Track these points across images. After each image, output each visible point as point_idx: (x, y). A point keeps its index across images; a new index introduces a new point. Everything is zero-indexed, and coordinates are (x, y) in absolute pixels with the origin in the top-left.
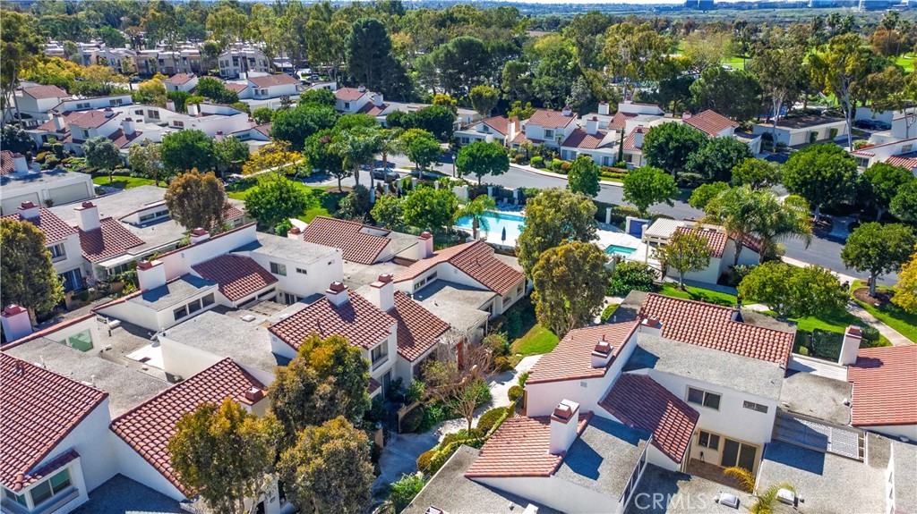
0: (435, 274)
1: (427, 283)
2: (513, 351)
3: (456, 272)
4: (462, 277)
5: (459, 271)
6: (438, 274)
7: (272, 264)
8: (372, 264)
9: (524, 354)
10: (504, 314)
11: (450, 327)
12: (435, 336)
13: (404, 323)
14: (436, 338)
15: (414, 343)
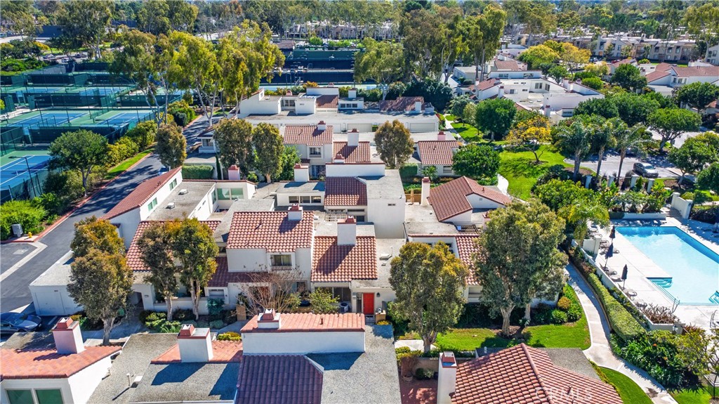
8: (441, 222)
11: (376, 279)
12: (353, 277)
13: (344, 257)
14: (352, 279)
15: (330, 273)
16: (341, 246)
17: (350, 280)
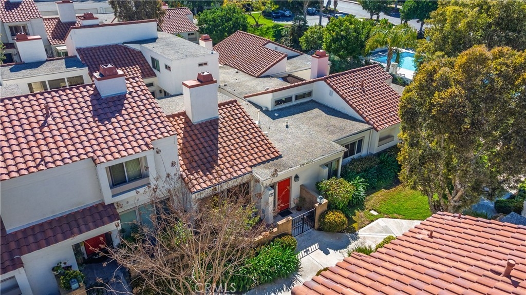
0: (310, 94)
1: (294, 102)
2: (368, 204)
3: (331, 94)
4: (335, 101)
5: (334, 92)
6: (314, 94)
7: (153, 59)
8: (258, 77)
9: (383, 214)
10: (379, 154)
11: (280, 156)
12: (250, 163)
13: (217, 139)
14: (251, 167)
15: (213, 168)
16: (200, 124)
17: (249, 169)
